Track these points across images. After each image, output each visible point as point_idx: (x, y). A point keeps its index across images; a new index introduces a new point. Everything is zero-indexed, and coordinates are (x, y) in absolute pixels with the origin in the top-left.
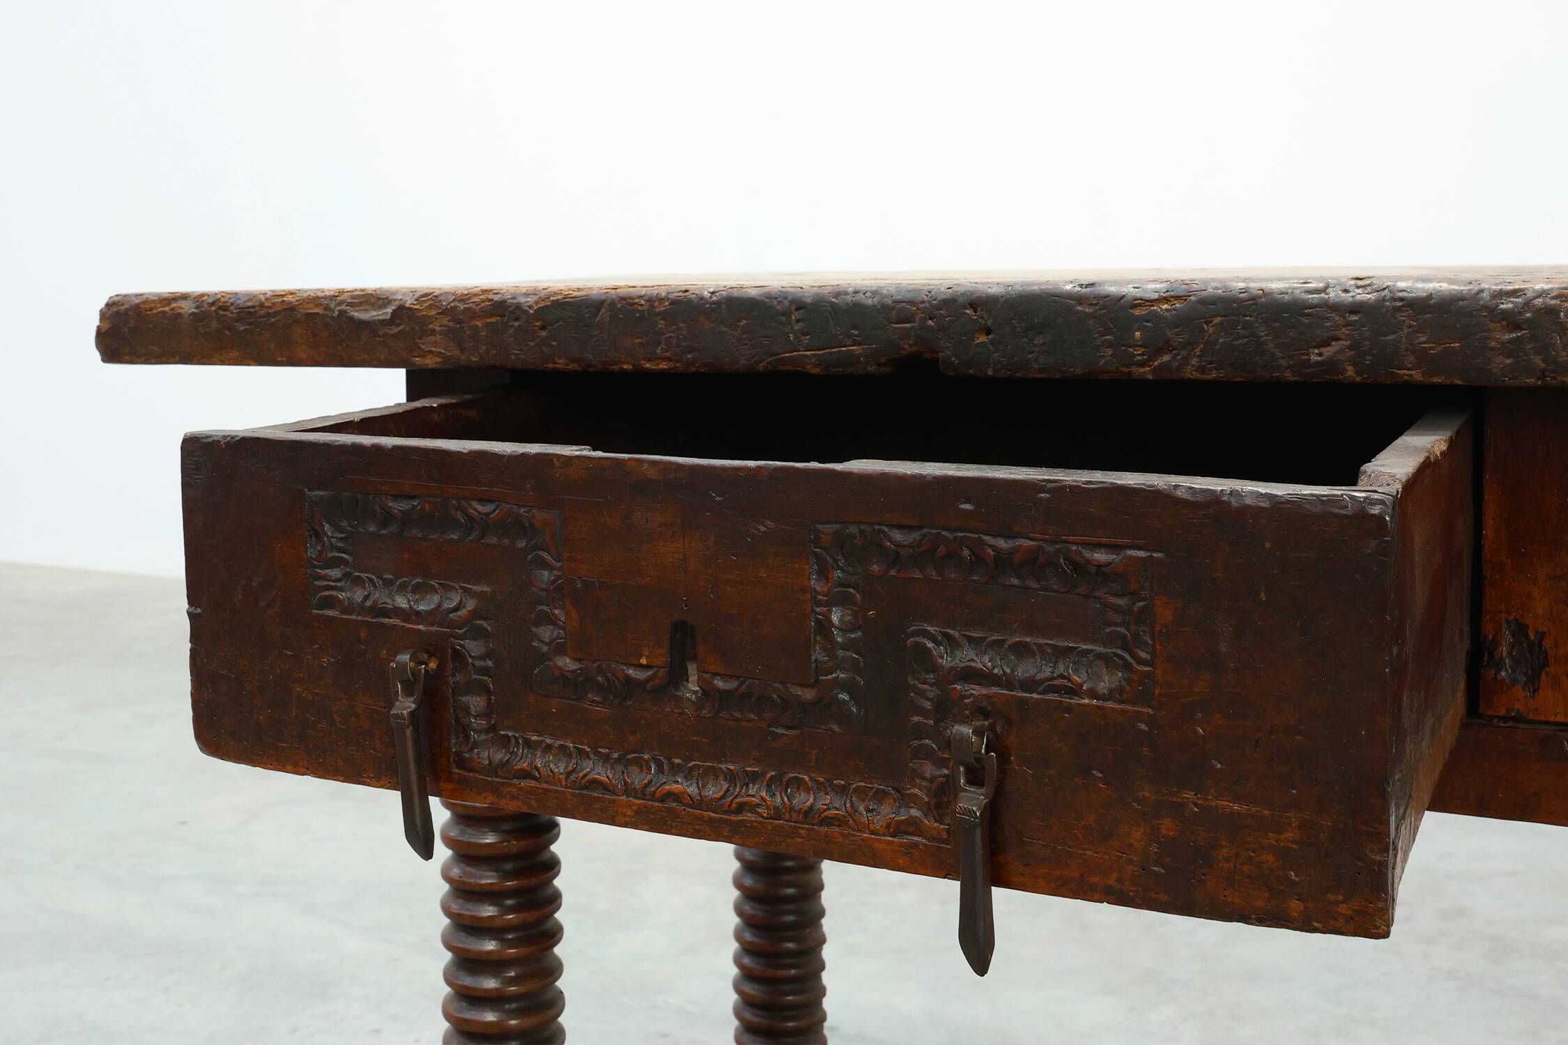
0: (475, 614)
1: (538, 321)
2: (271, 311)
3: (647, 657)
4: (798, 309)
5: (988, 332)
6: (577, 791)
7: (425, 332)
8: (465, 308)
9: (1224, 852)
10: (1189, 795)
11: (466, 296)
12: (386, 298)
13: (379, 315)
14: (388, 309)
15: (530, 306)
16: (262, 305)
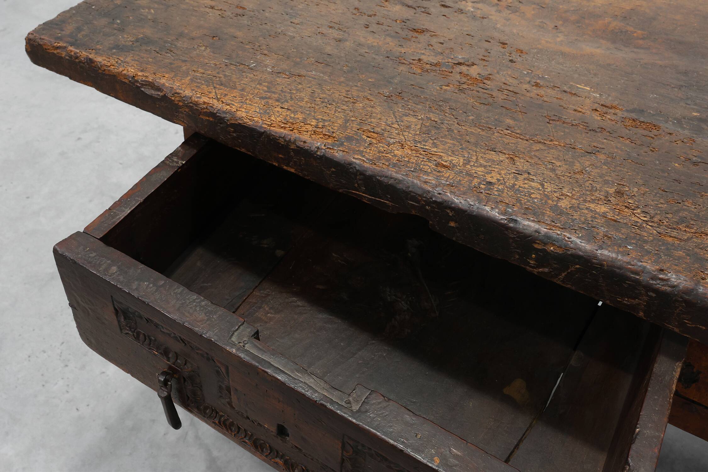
0: (192, 371)
1: (232, 128)
4: (361, 175)
5: (456, 222)
6: (239, 440)
8: (196, 108)
11: (196, 102)
12: (159, 87)
13: (155, 94)
14: (159, 93)
15: (227, 120)
16: (99, 68)
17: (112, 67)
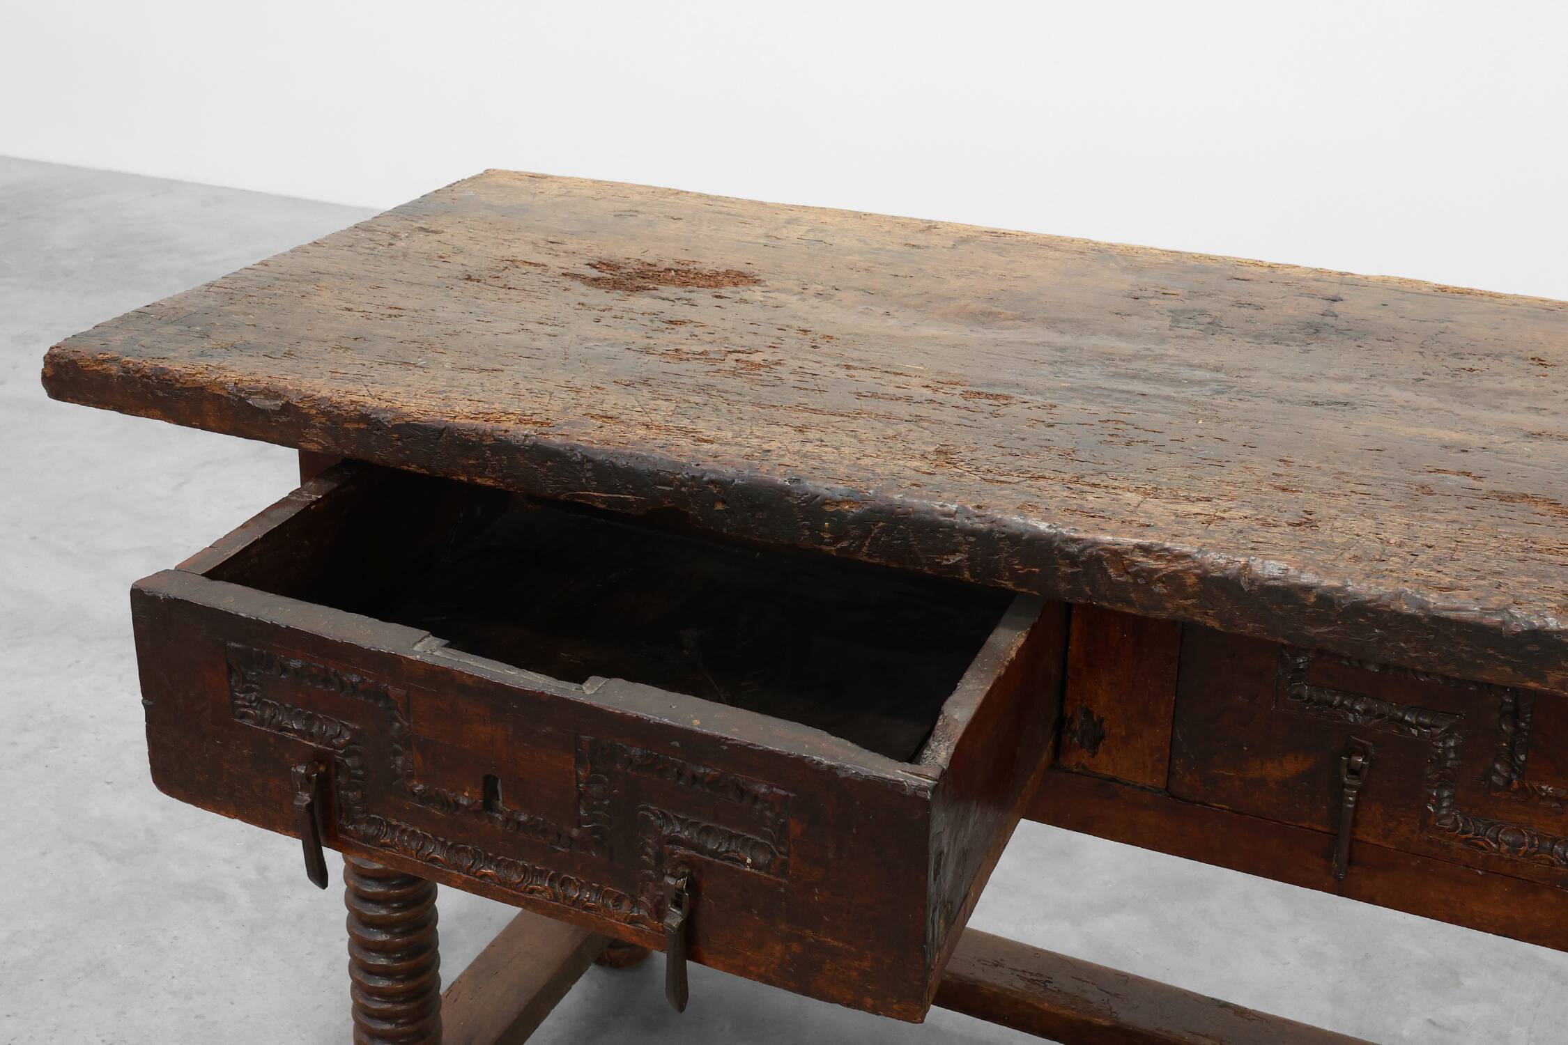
0: (350, 742)
1: (395, 434)
2: (185, 386)
3: (469, 792)
4: (588, 461)
5: (724, 502)
6: (424, 863)
7: (308, 426)
8: (338, 414)
9: (828, 967)
10: (810, 932)
11: (339, 403)
12: (277, 392)
13: (271, 405)
14: (278, 402)
15: (388, 422)
16: (177, 381)
17: (198, 375)
